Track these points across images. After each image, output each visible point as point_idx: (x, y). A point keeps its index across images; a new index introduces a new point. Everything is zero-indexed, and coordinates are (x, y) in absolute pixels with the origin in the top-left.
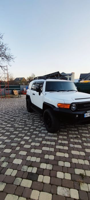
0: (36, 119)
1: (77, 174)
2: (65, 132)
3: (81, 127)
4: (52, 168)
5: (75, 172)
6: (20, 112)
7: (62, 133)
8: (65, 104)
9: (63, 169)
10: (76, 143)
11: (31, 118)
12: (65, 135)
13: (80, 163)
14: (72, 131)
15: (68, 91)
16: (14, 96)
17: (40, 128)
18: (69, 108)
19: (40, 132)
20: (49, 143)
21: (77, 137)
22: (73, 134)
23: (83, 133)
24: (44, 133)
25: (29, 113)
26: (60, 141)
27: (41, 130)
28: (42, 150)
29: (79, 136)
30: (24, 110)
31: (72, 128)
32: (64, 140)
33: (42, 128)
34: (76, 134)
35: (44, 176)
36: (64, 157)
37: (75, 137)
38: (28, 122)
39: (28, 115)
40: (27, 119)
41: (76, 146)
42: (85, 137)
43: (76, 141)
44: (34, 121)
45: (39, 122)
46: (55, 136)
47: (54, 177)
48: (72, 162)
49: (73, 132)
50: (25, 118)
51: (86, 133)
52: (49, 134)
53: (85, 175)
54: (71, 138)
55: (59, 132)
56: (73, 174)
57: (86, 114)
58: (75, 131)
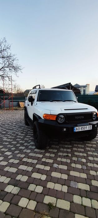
0: (30, 133)
1: (45, 204)
2: (56, 149)
3: (78, 144)
4: (18, 193)
5: (43, 200)
6: (16, 125)
7: (51, 150)
8: (51, 115)
9: (30, 195)
10: (62, 163)
11: (25, 132)
12: (54, 153)
13: (56, 188)
14: (64, 148)
15: (65, 101)
16: (20, 108)
17: (29, 143)
18: (55, 119)
19: (27, 147)
20: (30, 161)
21: (67, 156)
22: (63, 152)
23: (76, 151)
24: (31, 149)
25: (26, 126)
26: (44, 160)
27: (29, 146)
28: (17, 168)
29: (70, 155)
30: (22, 123)
31: (67, 144)
32: (50, 158)
33: (32, 143)
34: (67, 152)
35: (3, 201)
36: (40, 179)
37: (65, 156)
38: (20, 136)
39: (23, 129)
40: (20, 132)
41: (61, 167)
42: (76, 156)
43: (64, 160)
44: (26, 135)
45: (32, 136)
46: (41, 153)
47: (15, 204)
48: (46, 187)
49: (65, 150)
50: (18, 132)
51: (81, 152)
52: (36, 150)
53: (54, 205)
54: (60, 156)
55: (49, 149)
56: (40, 202)
57: (76, 127)
58: (68, 148)
